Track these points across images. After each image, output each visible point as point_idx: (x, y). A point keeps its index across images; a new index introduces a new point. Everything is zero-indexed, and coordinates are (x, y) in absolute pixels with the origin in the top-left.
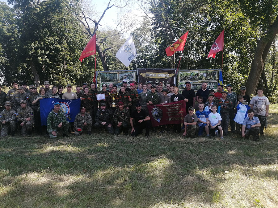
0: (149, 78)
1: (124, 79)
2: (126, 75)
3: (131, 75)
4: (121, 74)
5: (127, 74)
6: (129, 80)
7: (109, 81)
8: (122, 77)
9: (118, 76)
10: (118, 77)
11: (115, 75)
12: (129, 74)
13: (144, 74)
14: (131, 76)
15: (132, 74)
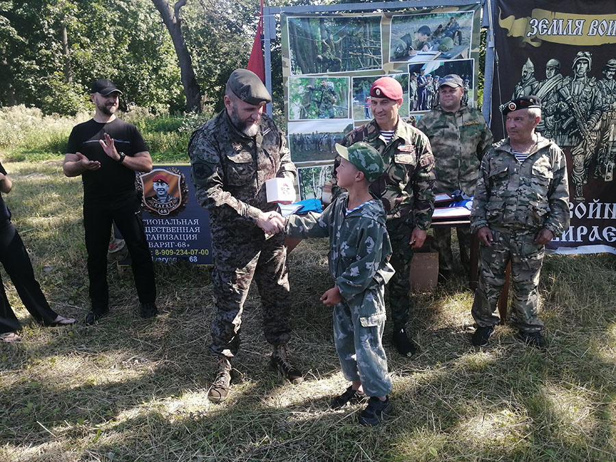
0: (544, 42)
1: (414, 53)
2: (425, 30)
3: (452, 31)
4: (399, 25)
5: (433, 25)
6: (442, 57)
7: (333, 66)
8: (407, 37)
9: (386, 34)
10: (386, 40)
11: (370, 29)
12: (444, 23)
13: (521, 20)
14: (453, 37)
15: (461, 22)
